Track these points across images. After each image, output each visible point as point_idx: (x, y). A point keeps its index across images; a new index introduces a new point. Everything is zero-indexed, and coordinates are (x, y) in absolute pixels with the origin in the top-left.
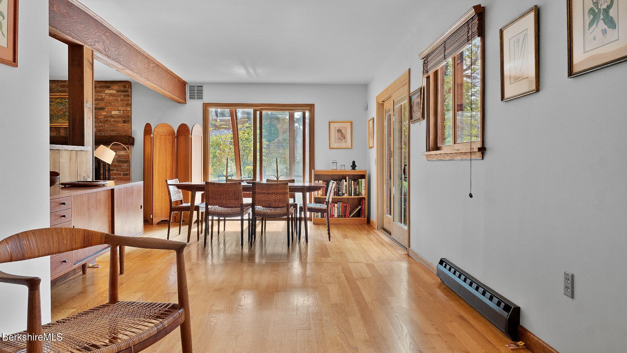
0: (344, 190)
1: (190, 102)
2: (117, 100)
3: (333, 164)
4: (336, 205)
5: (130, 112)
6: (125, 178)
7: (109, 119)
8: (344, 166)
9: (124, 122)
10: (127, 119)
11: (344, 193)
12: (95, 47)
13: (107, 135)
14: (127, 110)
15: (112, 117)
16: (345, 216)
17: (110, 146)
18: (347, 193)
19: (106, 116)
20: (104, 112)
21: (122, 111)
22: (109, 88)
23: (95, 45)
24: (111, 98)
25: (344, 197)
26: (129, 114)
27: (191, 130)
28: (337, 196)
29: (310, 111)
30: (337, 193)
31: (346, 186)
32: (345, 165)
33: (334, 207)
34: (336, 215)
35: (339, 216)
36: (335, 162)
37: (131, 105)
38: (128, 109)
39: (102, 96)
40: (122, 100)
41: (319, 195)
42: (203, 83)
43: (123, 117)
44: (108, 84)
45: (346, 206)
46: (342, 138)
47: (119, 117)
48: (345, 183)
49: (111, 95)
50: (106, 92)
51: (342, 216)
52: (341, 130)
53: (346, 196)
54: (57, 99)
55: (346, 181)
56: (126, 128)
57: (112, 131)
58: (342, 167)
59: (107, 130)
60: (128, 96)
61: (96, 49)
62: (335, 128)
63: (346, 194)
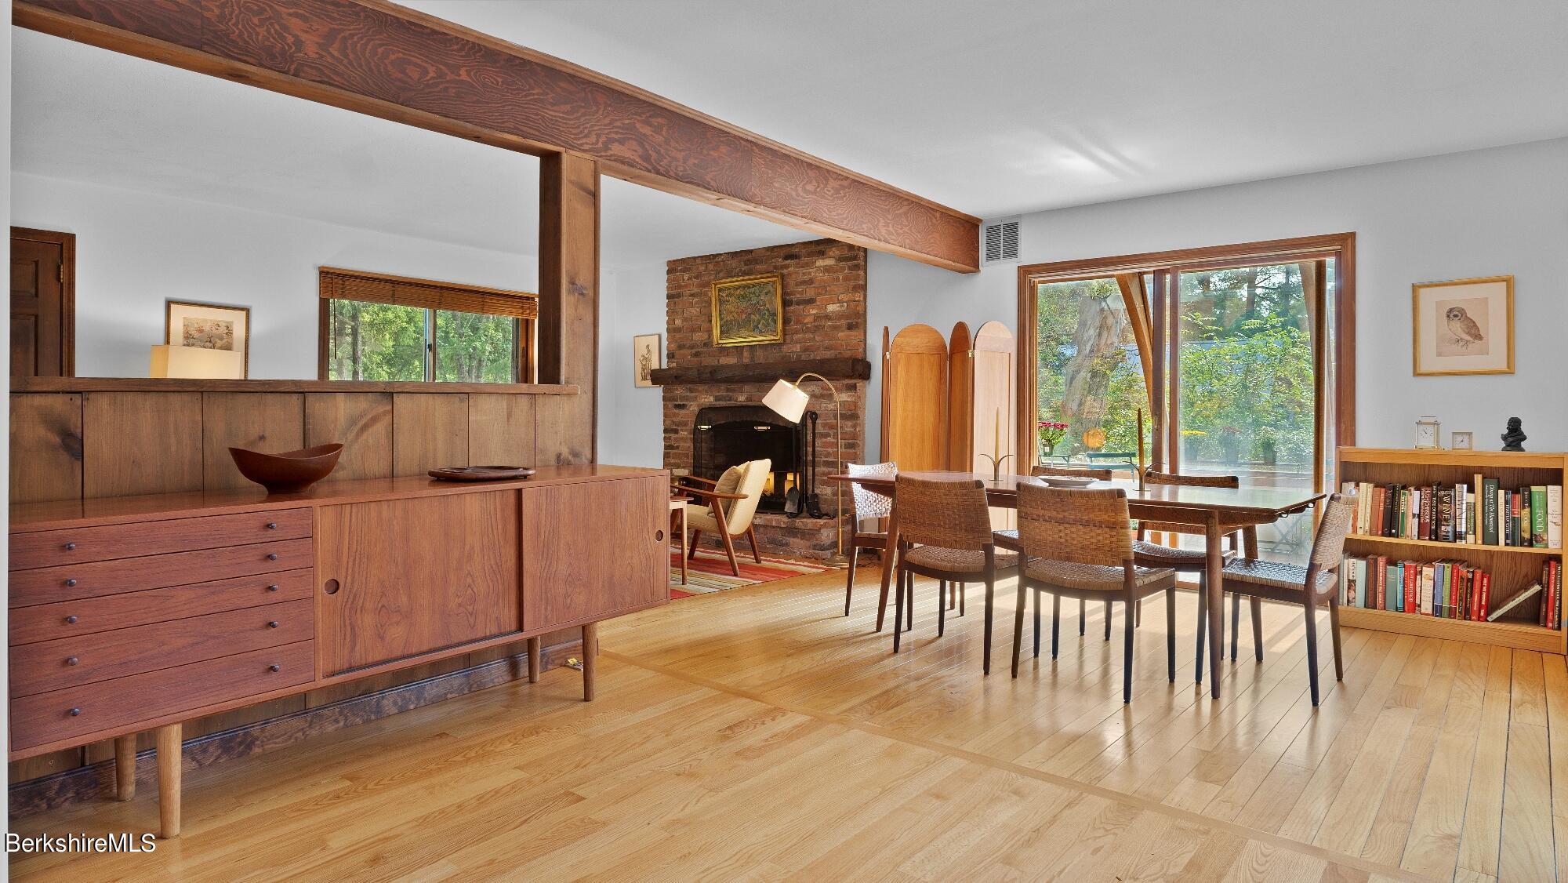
0: (1464, 521)
1: (987, 268)
2: (838, 279)
3: (1421, 427)
4: (1428, 571)
5: (862, 303)
6: (849, 453)
7: (823, 323)
8: (1466, 438)
9: (850, 327)
10: (856, 321)
11: (1464, 530)
12: (609, 153)
13: (818, 358)
14: (855, 301)
15: (827, 317)
16: (1467, 614)
17: (797, 384)
18: (1475, 533)
19: (817, 318)
20: (813, 309)
21: (845, 304)
22: (823, 255)
23: (607, 149)
24: (826, 277)
25: (1460, 544)
26: (860, 309)
27: (973, 338)
28: (1430, 539)
29: (1338, 254)
30: (1432, 529)
31: (1471, 508)
32: (1470, 434)
33: (1419, 577)
34: (1427, 607)
35: (1437, 611)
36: (1432, 420)
37: (864, 287)
38: (858, 296)
39: (810, 273)
40: (846, 279)
41: (1360, 532)
42: (1019, 216)
43: (848, 317)
44: (821, 248)
45: (1472, 580)
46: (1468, 338)
47: (840, 316)
48: (1468, 498)
49: (827, 269)
50: (818, 264)
51: (1452, 613)
52: (1462, 312)
53: (1470, 543)
54: (737, 289)
55: (1471, 490)
56: (854, 341)
57: (827, 348)
58: (1460, 438)
59: (818, 348)
60: (857, 267)
61: (613, 158)
62: (1439, 304)
63: (1470, 538)
